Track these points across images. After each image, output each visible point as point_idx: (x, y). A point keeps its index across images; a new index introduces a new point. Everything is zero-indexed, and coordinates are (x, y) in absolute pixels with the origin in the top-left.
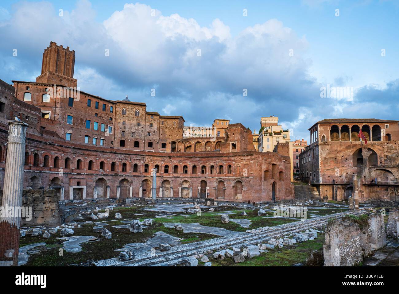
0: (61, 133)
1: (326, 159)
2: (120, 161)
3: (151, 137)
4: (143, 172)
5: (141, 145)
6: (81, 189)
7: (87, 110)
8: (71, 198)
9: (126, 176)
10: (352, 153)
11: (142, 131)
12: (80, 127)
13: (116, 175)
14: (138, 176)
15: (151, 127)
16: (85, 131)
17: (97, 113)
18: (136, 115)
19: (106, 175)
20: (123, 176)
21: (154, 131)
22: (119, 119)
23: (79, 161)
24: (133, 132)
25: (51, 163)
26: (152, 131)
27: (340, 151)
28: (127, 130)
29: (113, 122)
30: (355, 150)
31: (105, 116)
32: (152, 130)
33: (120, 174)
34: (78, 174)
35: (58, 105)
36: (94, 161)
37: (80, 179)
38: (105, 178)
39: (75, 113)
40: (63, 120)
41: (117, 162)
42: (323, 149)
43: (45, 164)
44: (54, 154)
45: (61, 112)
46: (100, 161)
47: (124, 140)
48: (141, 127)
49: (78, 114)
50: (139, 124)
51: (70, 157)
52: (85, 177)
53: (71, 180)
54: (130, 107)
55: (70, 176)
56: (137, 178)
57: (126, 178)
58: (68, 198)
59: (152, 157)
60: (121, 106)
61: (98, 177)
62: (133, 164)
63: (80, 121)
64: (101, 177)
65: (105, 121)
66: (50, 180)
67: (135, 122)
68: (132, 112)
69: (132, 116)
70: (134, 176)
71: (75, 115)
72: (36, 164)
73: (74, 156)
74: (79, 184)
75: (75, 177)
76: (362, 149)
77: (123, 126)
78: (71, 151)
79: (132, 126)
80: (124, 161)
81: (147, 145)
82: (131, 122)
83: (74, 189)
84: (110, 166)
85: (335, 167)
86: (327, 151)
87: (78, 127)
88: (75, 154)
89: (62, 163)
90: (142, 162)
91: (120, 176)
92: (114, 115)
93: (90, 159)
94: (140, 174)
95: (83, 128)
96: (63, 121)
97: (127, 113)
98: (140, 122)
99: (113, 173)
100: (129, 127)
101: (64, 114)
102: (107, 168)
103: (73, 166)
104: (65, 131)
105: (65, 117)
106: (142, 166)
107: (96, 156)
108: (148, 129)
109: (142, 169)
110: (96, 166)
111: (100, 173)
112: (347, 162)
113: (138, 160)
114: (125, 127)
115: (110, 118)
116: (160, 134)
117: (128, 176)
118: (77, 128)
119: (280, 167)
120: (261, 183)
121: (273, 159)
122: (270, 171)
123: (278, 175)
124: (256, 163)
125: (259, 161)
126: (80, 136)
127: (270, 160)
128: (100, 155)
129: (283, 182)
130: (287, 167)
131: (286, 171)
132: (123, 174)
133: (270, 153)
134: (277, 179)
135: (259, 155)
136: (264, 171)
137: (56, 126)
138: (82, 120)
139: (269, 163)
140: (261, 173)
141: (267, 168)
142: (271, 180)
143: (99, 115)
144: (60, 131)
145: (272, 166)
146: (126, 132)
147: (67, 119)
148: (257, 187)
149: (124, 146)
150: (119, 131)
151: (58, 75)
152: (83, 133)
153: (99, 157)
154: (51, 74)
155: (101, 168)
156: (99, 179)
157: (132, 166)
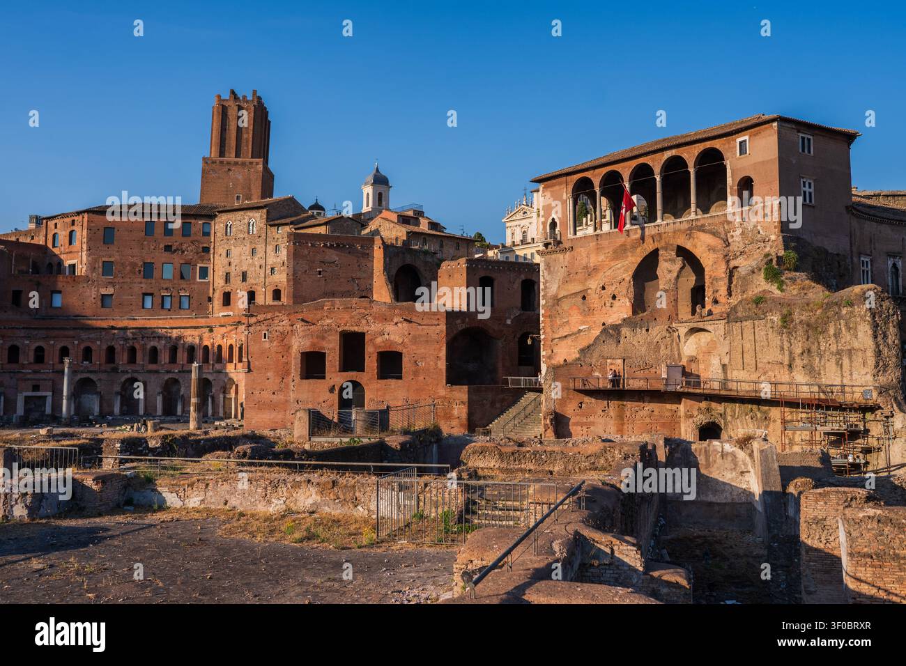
0: (91, 296)
1: (557, 301)
3: (277, 277)
4: (166, 364)
5: (259, 296)
6: (41, 398)
7: (145, 243)
9: (134, 371)
10: (631, 273)
11: (261, 266)
12: (129, 280)
13: (115, 370)
14: (157, 372)
15: (278, 255)
16: (142, 286)
17: (170, 244)
18: (250, 232)
19: (96, 372)
20: (128, 372)
21: (283, 264)
22: (221, 247)
23: (39, 349)
24: (243, 272)
26: (279, 263)
27: (596, 269)
28: (233, 267)
29: (212, 256)
30: (639, 260)
31: (190, 246)
32: (278, 260)
33: (122, 368)
34: (36, 372)
35: (85, 247)
36: (70, 346)
37: (39, 380)
38: (92, 376)
39: (118, 254)
40: (92, 273)
41: (116, 347)
42: (552, 269)
45: (90, 259)
46: (83, 346)
47: (230, 290)
48: (258, 258)
49: (123, 256)
50: (253, 251)
51: (18, 344)
52: (51, 376)
53: (20, 382)
54: (238, 216)
55: (19, 375)
56: (156, 375)
57: (135, 375)
58: (13, 412)
59: (182, 330)
60: (224, 217)
61: (80, 377)
62: (148, 347)
63: (128, 268)
64: (86, 375)
65: (191, 257)
67: (247, 249)
68: (241, 228)
69: (242, 236)
70: (150, 372)
71: (118, 258)
73: (28, 342)
74: (35, 388)
75: (27, 376)
76: (658, 255)
77: (225, 261)
78: (20, 333)
79: (243, 258)
80: (131, 343)
81: (269, 296)
82: (239, 249)
83: (26, 397)
84: (103, 354)
85: (581, 328)
86: (561, 273)
87: (126, 280)
88: (29, 337)
90: (163, 342)
91: (122, 372)
92: (212, 240)
94: (160, 368)
95: (139, 280)
96: (94, 275)
97: (233, 230)
98: (257, 246)
99: (109, 367)
100: (236, 262)
101: (96, 261)
102: (99, 358)
103: (26, 358)
104: (98, 291)
105: (97, 266)
106: (163, 351)
107: (74, 337)
108: (272, 258)
109: (164, 357)
110: (74, 356)
111: (82, 369)
112: (614, 309)
113: (157, 339)
114: (230, 263)
115: (203, 248)
117: (136, 371)
118: (124, 283)
119: (379, 340)
120: (287, 386)
121: (347, 317)
122: (327, 352)
123: (371, 362)
124: (265, 334)
125: (276, 328)
126: (131, 297)
127: (328, 321)
128: (84, 335)
129: (400, 381)
130: (420, 336)
131: (414, 348)
132: (129, 368)
133: (329, 303)
134: (365, 374)
135: (277, 314)
136: (302, 353)
137: (81, 286)
138: (134, 265)
139: (326, 331)
140: (284, 360)
141: (313, 345)
142: (335, 376)
143: (174, 248)
144: (88, 294)
145: (338, 338)
146: (232, 274)
147: (101, 270)
148: (266, 396)
149: (229, 304)
150: (221, 274)
151: (222, 162)
152: (137, 290)
153: (80, 339)
154: (207, 162)
155: (85, 360)
156: (81, 380)
157: (146, 352)
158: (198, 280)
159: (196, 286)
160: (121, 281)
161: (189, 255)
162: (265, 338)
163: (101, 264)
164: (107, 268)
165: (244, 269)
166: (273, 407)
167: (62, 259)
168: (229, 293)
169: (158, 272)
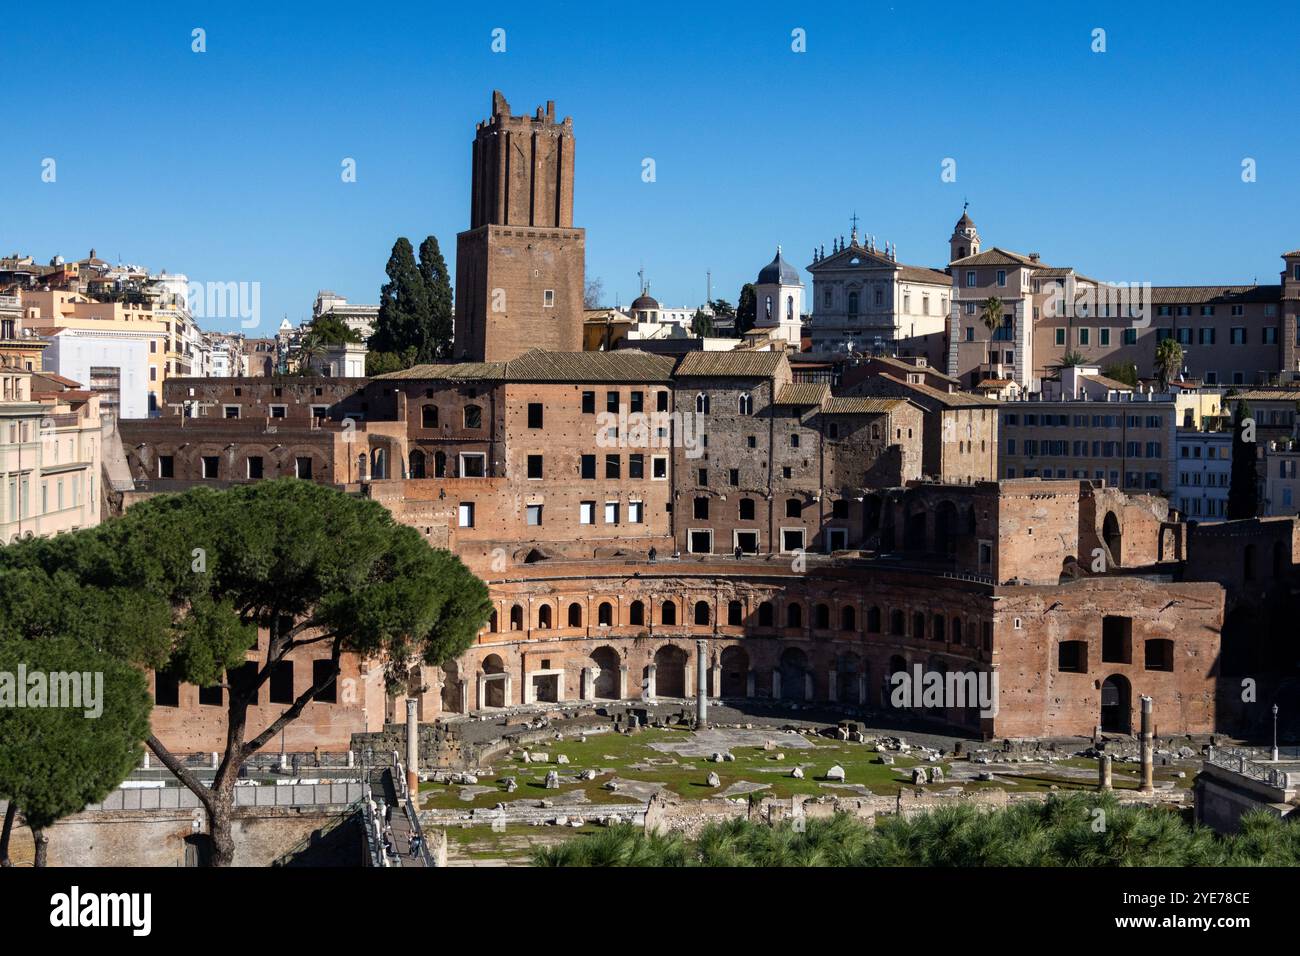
0: (513, 509)
2: (655, 596)
3: (795, 482)
4: (723, 626)
5: (761, 509)
6: (554, 678)
7: (583, 425)
8: (529, 698)
9: (674, 636)
11: (764, 465)
12: (563, 483)
13: (645, 635)
14: (710, 637)
15: (795, 449)
16: (581, 490)
18: (742, 411)
19: (619, 638)
20: (664, 637)
21: (806, 463)
23: (545, 611)
24: (732, 471)
26: (797, 461)
28: (712, 463)
32: (797, 457)
33: (656, 632)
34: (543, 641)
35: (503, 434)
36: (582, 604)
37: (548, 652)
38: (613, 644)
39: (548, 443)
40: (516, 473)
41: (645, 601)
45: (511, 452)
46: (599, 602)
47: (707, 496)
48: (760, 451)
49: (555, 446)
50: (752, 442)
51: (521, 604)
52: (560, 646)
53: (526, 657)
54: (721, 384)
55: (524, 647)
56: (707, 642)
57: (674, 641)
58: (523, 700)
60: (692, 384)
61: (596, 645)
63: (562, 464)
64: (603, 643)
66: (479, 662)
67: (738, 436)
68: (726, 404)
69: (729, 416)
70: (699, 636)
71: (548, 449)
73: (532, 599)
74: (546, 664)
75: (535, 648)
79: (732, 449)
80: (667, 597)
81: (780, 509)
82: (726, 436)
83: (534, 677)
84: (628, 611)
87: (558, 483)
88: (531, 593)
90: (718, 596)
91: (655, 637)
93: (573, 600)
94: (715, 631)
95: (573, 484)
96: (517, 476)
97: (712, 406)
98: (756, 434)
99: (636, 630)
100: (720, 454)
101: (519, 454)
102: (621, 616)
103: (531, 620)
104: (522, 501)
105: (520, 464)
106: (719, 609)
107: (587, 589)
108: (784, 454)
109: (721, 617)
110: (590, 615)
111: (600, 634)
113: (708, 592)
114: (706, 456)
116: (826, 472)
117: (680, 636)
118: (557, 487)
119: (1147, 626)
120: (1043, 681)
121: (1111, 600)
122: (1090, 641)
123: (1138, 653)
124: (1018, 621)
125: (1031, 614)
126: (566, 508)
127: (1090, 605)
128: (598, 586)
129: (1170, 674)
130: (1193, 621)
131: (1186, 635)
132: (666, 631)
133: (1091, 584)
134: (1132, 666)
135: (1031, 597)
136: (1060, 643)
137: (500, 494)
138: (570, 459)
139: (1086, 617)
140: (1041, 651)
141: (1073, 633)
142: (1100, 670)
144: (510, 505)
145: (1100, 624)
146: (710, 474)
147: (526, 469)
148: (1021, 694)
149: (706, 517)
150: (690, 470)
151: (520, 234)
152: (574, 497)
153: (595, 592)
154: (497, 233)
155: (601, 621)
156: (598, 649)
157: (690, 609)
158: (653, 479)
159: (651, 488)
160: (553, 484)
162: (1018, 626)
163: (526, 461)
164: (535, 466)
165: (734, 465)
166: (1028, 707)
167: (448, 450)
168: (705, 500)
169: (601, 468)
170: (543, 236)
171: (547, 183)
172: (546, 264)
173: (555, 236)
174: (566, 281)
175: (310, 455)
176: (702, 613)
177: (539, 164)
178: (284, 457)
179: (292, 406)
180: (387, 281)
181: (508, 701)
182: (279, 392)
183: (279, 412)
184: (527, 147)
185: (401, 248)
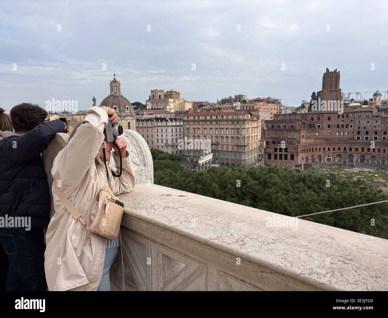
2: (348, 147)
3: (376, 129)
4: (360, 152)
5: (370, 133)
6: (330, 158)
7: (337, 120)
8: (326, 161)
11: (371, 126)
14: (358, 153)
15: (377, 123)
18: (367, 117)
19: (342, 153)
21: (379, 125)
22: (357, 120)
23: (329, 148)
25: (318, 150)
26: (377, 125)
29: (353, 122)
31: (348, 120)
34: (329, 153)
35: (324, 122)
36: (335, 147)
41: (346, 147)
43: (316, 151)
44: (319, 147)
46: (338, 147)
48: (370, 124)
49: (332, 123)
52: (331, 154)
54: (363, 113)
55: (325, 154)
57: (351, 154)
58: (325, 161)
60: (357, 113)
61: (337, 154)
62: (355, 147)
64: (339, 154)
67: (366, 121)
68: (364, 116)
69: (364, 118)
70: (356, 153)
72: (313, 151)
73: (327, 146)
74: (329, 156)
75: (327, 154)
78: (325, 145)
79: (364, 123)
80: (350, 147)
81: (373, 133)
82: (364, 121)
83: (327, 158)
87: (333, 129)
88: (326, 146)
89: (322, 150)
90: (360, 147)
91: (348, 153)
92: (354, 118)
93: (334, 147)
95: (336, 129)
96: (326, 128)
97: (361, 116)
98: (369, 121)
99: (345, 152)
100: (362, 124)
101: (326, 125)
102: (342, 150)
103: (326, 150)
104: (327, 132)
107: (336, 145)
108: (374, 124)
109: (360, 150)
110: (336, 149)
111: (338, 152)
114: (360, 124)
115: (351, 120)
116: (383, 127)
117: (353, 153)
126: (334, 133)
137: (323, 131)
138: (335, 125)
143: (344, 121)
144: (325, 132)
146: (361, 127)
149: (359, 134)
150: (357, 127)
151: (330, 90)
152: (335, 131)
153: (338, 146)
154: (326, 91)
155: (339, 150)
156: (338, 154)
157: (354, 149)
158: (350, 128)
159: (349, 130)
161: (348, 122)
164: (329, 126)
165: (365, 126)
167: (315, 124)
168: (360, 131)
169: (340, 126)
170: (334, 91)
171: (335, 82)
172: (334, 95)
173: (336, 90)
174: (338, 97)
175: (293, 125)
176: (357, 149)
177: (334, 79)
178: (289, 125)
179: (292, 118)
180: (311, 98)
181: (322, 162)
182: (290, 116)
183: (290, 119)
184: (332, 76)
185: (314, 93)
